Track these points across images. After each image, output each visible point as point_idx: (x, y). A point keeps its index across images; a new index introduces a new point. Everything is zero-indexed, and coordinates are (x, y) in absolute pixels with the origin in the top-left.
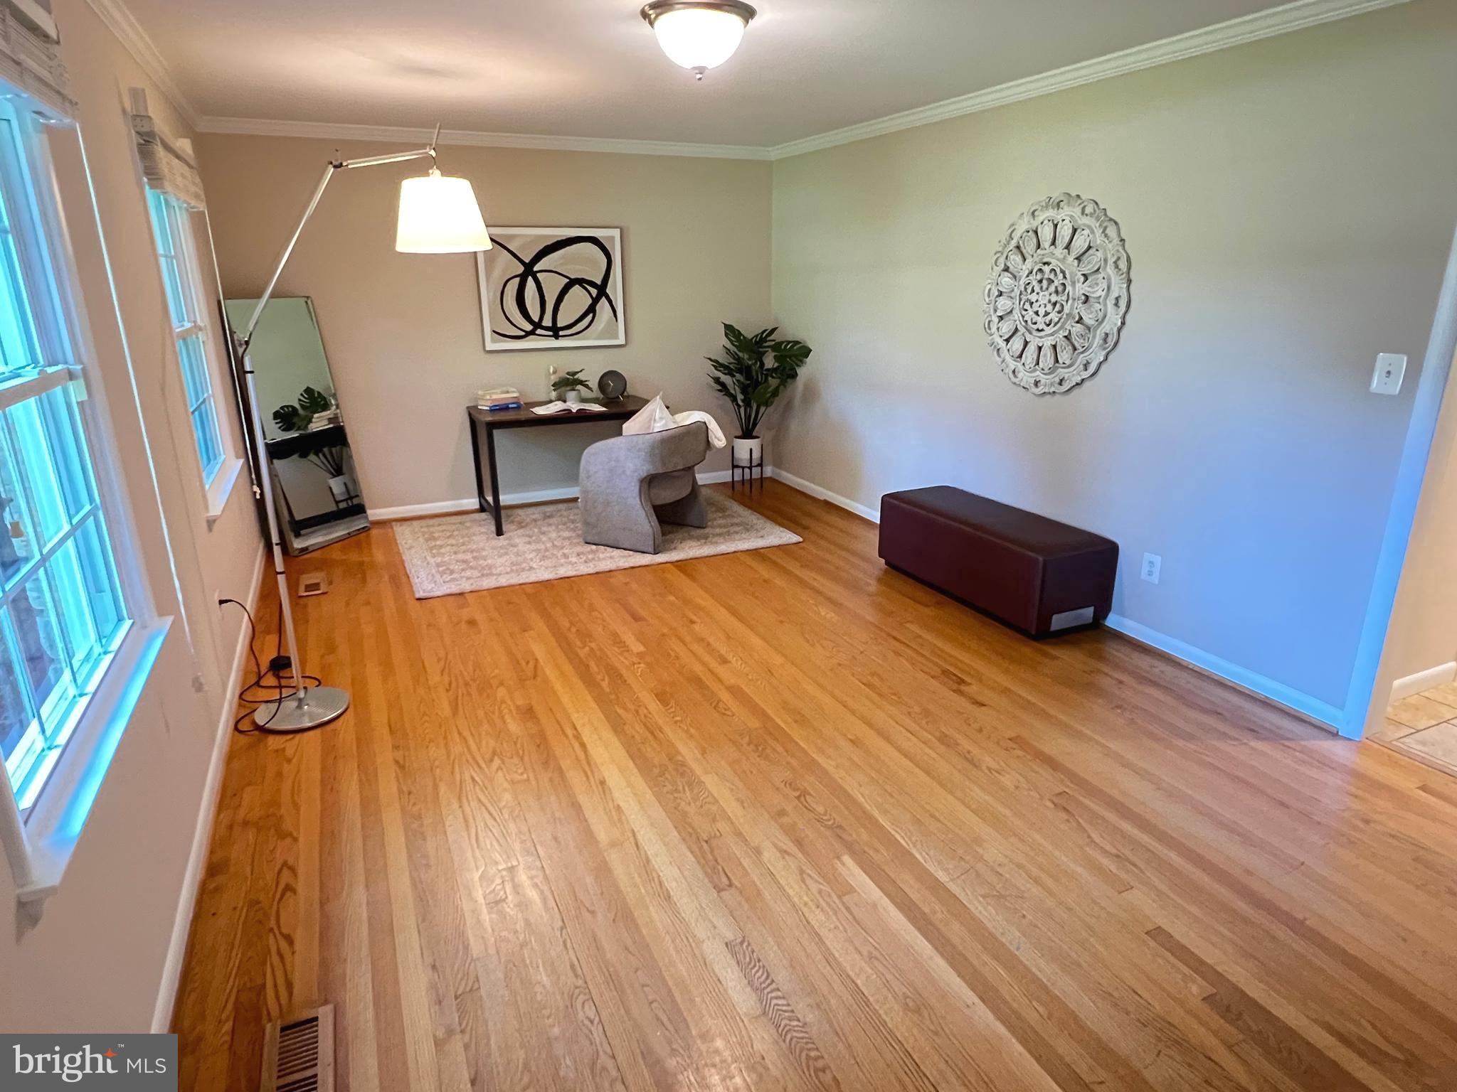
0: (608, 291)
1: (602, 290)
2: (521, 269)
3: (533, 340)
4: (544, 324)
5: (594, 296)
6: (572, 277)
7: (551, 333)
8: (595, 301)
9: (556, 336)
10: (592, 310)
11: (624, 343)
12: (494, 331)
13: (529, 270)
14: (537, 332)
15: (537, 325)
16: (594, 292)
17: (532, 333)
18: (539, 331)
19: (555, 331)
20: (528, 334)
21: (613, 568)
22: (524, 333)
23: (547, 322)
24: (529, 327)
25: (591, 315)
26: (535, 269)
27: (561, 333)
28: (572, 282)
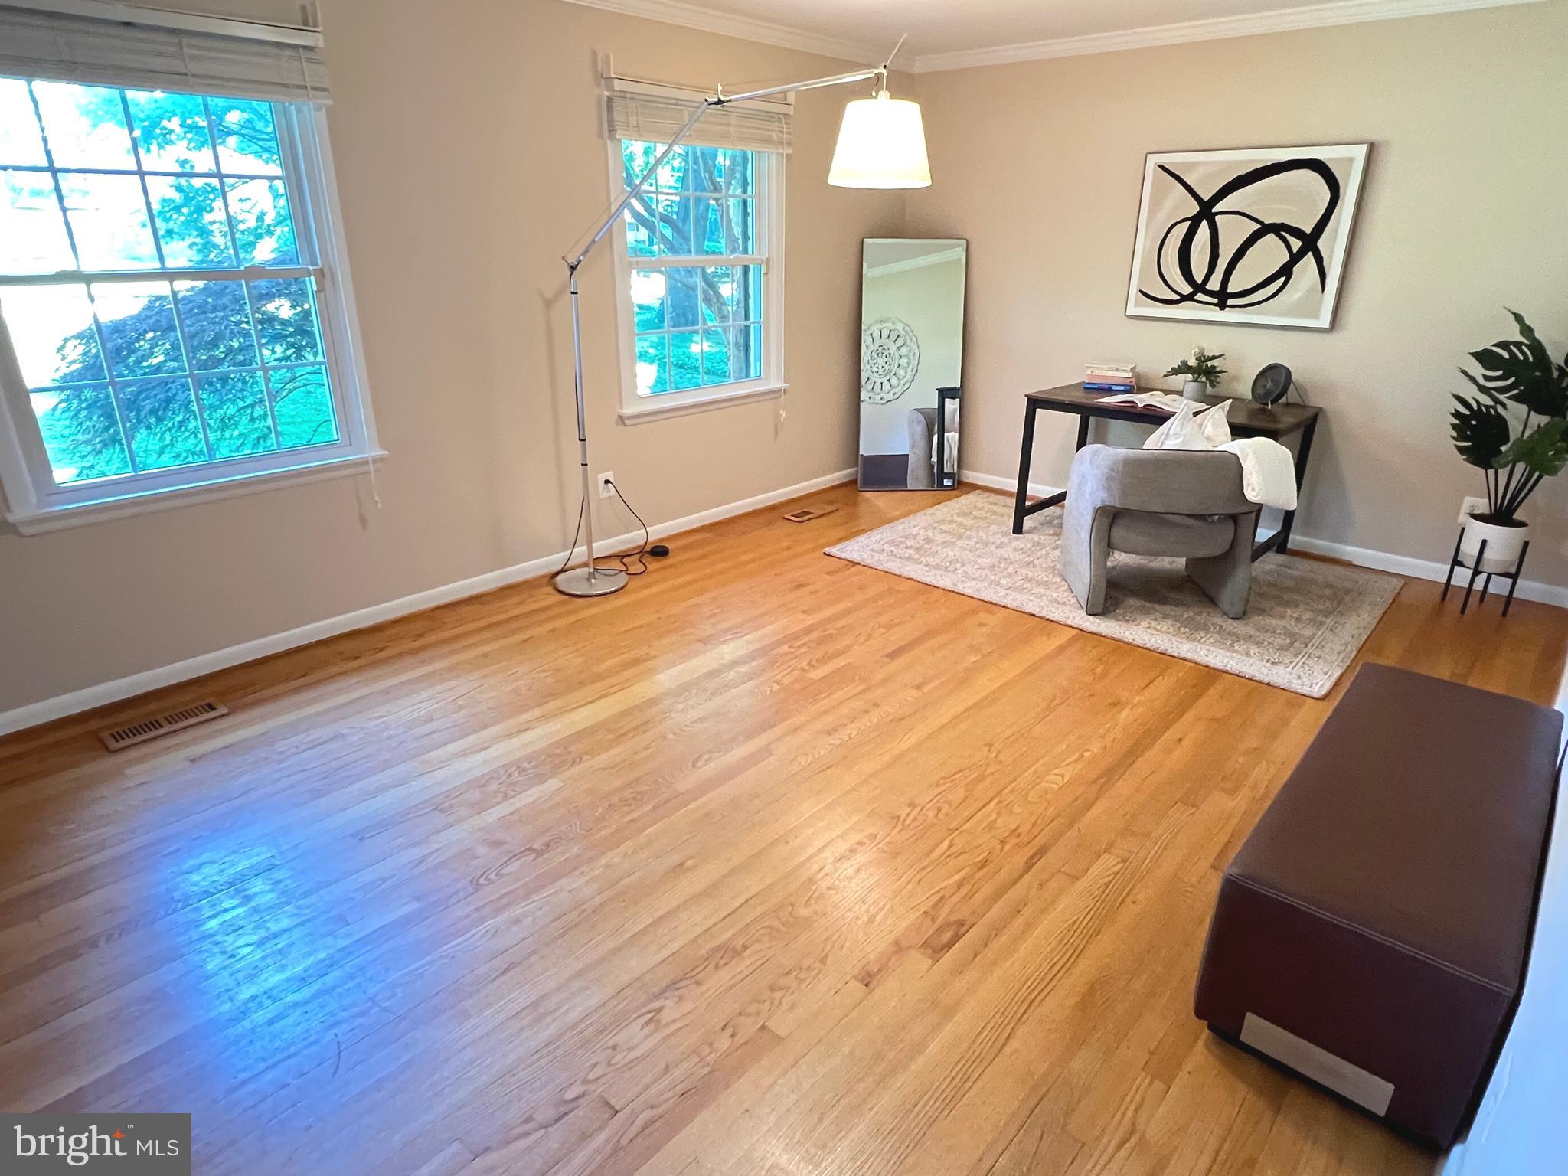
0: (1320, 244)
1: (1310, 242)
2: (1194, 208)
3: (1189, 308)
4: (1208, 287)
5: (1295, 249)
6: (1266, 222)
7: (1216, 301)
8: (1295, 258)
9: (1222, 306)
10: (1286, 271)
11: (1327, 325)
12: (1141, 292)
13: (1206, 211)
14: (1196, 297)
15: (1200, 288)
16: (1296, 244)
17: (1190, 297)
18: (1200, 296)
19: (1222, 298)
20: (1184, 298)
21: (1009, 606)
22: (1178, 297)
23: (1214, 284)
24: (1187, 290)
25: (1283, 279)
26: (1214, 210)
27: (1230, 302)
28: (1265, 229)
